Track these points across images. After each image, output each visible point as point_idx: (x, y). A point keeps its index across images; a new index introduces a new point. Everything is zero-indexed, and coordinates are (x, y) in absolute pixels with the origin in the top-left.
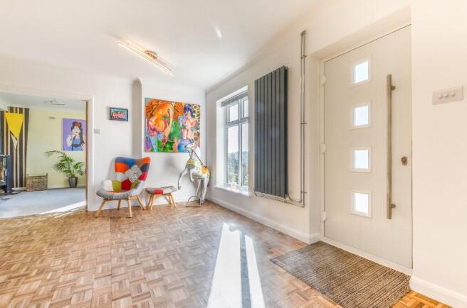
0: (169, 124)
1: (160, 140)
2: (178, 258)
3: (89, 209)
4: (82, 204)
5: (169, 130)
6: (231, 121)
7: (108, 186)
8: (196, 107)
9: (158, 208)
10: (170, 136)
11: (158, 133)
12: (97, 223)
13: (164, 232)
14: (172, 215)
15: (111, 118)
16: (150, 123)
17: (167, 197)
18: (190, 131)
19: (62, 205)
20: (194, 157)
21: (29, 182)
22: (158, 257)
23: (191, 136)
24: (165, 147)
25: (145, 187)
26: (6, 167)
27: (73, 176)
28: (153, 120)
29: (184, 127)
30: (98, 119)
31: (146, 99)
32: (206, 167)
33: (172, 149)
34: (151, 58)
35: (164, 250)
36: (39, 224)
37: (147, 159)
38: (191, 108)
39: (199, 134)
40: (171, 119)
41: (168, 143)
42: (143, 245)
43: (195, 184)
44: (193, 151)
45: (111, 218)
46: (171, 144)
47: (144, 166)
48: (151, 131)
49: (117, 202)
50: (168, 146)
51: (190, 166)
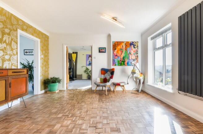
0: (123, 52)
1: (119, 60)
2: (129, 126)
3: (92, 89)
4: (90, 86)
5: (123, 55)
6: (157, 47)
7: (98, 81)
8: (136, 43)
9: (118, 92)
10: (123, 58)
11: (118, 57)
12: (94, 95)
13: (121, 106)
14: (124, 96)
15: (100, 52)
16: (115, 53)
17: (122, 87)
18: (133, 55)
19: (85, 86)
20: (135, 68)
21: (77, 77)
22: (118, 122)
23: (134, 57)
24: (121, 64)
25: (113, 82)
26: (72, 72)
27: (89, 75)
28: (116, 51)
29: (130, 53)
30: (95, 53)
31: (113, 42)
32: (142, 73)
33: (124, 64)
34: (115, 21)
35: (121, 118)
36: (77, 93)
37: (113, 69)
38: (133, 43)
39: (137, 56)
40: (124, 50)
41: (122, 61)
42: (111, 112)
43: (136, 82)
44: (135, 65)
45: (99, 94)
46: (124, 62)
47: (112, 72)
48: (115, 56)
49: (102, 87)
50: (122, 63)
51: (133, 73)
